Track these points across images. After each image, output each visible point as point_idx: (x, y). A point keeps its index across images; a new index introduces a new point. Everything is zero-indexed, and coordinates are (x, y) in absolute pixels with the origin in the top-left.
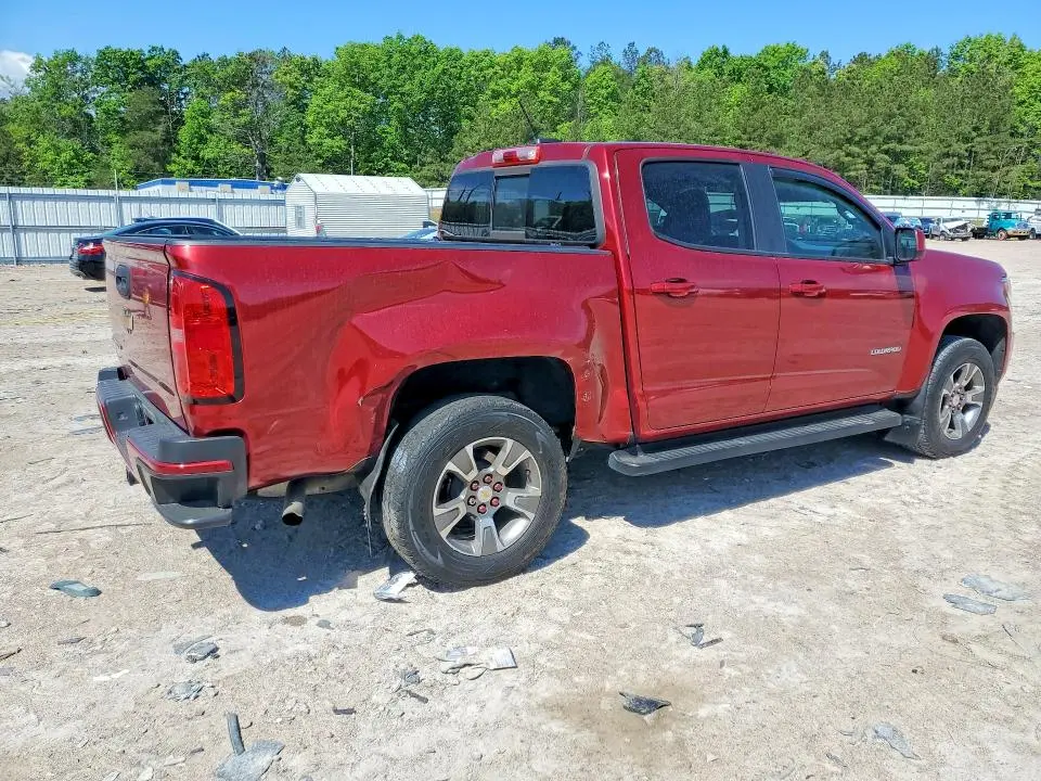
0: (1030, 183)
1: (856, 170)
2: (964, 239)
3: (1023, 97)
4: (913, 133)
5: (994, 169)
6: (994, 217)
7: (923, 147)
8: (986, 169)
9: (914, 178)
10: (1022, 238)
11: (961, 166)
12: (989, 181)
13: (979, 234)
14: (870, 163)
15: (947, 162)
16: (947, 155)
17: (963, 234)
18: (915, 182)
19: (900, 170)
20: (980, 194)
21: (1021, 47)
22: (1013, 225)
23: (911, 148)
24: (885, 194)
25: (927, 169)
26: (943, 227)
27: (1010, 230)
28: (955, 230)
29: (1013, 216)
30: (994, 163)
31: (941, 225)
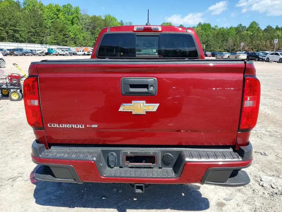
0: (53, 41)
1: (3, 34)
2: (44, 56)
3: (46, 18)
4: (18, 24)
5: (43, 37)
6: (49, 50)
7: (22, 29)
8: (41, 37)
9: (22, 38)
10: (57, 55)
11: (34, 35)
12: (43, 40)
13: (47, 54)
14: (7, 33)
15: (30, 34)
16: (30, 32)
17: (43, 54)
18: (23, 39)
19: (17, 35)
20: (41, 43)
21: (42, 4)
22: (54, 52)
23: (19, 29)
24: (14, 42)
25: (25, 35)
26: (37, 52)
27: (54, 53)
28: (41, 53)
29: (53, 49)
30: (43, 35)
31: (36, 52)
